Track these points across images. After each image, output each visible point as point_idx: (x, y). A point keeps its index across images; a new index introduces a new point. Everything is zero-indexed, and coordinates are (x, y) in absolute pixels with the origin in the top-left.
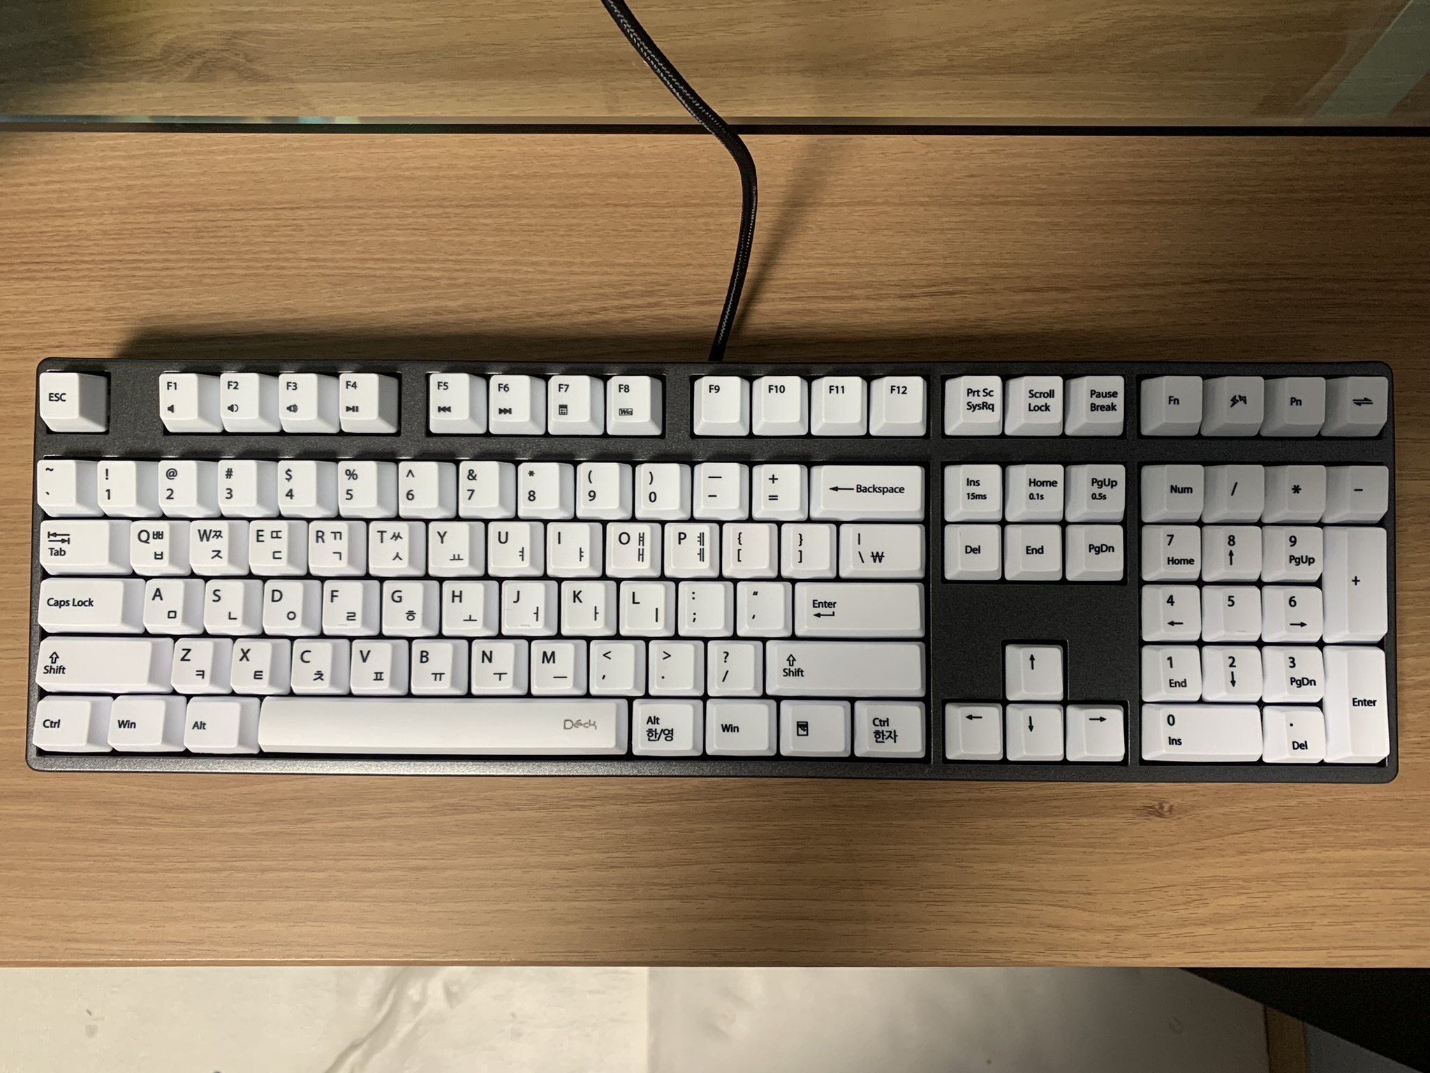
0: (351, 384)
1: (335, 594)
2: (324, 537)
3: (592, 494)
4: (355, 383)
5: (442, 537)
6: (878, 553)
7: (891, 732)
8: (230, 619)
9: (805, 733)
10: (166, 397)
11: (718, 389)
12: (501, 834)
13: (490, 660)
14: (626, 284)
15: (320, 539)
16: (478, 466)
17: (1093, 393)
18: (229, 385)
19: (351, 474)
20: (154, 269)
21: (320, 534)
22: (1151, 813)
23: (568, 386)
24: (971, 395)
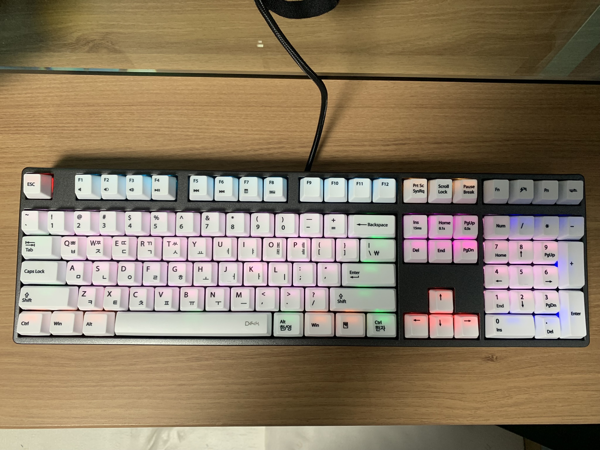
0: (157, 180)
1: (148, 268)
2: (144, 244)
3: (258, 226)
4: (159, 179)
5: (194, 244)
6: (377, 251)
7: (382, 327)
8: (103, 278)
9: (347, 327)
10: (78, 185)
11: (310, 183)
12: (216, 370)
13: (214, 296)
14: (270, 139)
15: (142, 245)
16: (210, 214)
17: (465, 186)
18: (105, 180)
19: (156, 218)
20: (71, 130)
21: (143, 243)
22: (488, 360)
23: (248, 181)
24: (415, 186)
